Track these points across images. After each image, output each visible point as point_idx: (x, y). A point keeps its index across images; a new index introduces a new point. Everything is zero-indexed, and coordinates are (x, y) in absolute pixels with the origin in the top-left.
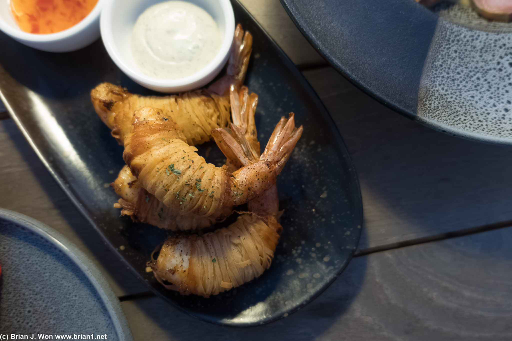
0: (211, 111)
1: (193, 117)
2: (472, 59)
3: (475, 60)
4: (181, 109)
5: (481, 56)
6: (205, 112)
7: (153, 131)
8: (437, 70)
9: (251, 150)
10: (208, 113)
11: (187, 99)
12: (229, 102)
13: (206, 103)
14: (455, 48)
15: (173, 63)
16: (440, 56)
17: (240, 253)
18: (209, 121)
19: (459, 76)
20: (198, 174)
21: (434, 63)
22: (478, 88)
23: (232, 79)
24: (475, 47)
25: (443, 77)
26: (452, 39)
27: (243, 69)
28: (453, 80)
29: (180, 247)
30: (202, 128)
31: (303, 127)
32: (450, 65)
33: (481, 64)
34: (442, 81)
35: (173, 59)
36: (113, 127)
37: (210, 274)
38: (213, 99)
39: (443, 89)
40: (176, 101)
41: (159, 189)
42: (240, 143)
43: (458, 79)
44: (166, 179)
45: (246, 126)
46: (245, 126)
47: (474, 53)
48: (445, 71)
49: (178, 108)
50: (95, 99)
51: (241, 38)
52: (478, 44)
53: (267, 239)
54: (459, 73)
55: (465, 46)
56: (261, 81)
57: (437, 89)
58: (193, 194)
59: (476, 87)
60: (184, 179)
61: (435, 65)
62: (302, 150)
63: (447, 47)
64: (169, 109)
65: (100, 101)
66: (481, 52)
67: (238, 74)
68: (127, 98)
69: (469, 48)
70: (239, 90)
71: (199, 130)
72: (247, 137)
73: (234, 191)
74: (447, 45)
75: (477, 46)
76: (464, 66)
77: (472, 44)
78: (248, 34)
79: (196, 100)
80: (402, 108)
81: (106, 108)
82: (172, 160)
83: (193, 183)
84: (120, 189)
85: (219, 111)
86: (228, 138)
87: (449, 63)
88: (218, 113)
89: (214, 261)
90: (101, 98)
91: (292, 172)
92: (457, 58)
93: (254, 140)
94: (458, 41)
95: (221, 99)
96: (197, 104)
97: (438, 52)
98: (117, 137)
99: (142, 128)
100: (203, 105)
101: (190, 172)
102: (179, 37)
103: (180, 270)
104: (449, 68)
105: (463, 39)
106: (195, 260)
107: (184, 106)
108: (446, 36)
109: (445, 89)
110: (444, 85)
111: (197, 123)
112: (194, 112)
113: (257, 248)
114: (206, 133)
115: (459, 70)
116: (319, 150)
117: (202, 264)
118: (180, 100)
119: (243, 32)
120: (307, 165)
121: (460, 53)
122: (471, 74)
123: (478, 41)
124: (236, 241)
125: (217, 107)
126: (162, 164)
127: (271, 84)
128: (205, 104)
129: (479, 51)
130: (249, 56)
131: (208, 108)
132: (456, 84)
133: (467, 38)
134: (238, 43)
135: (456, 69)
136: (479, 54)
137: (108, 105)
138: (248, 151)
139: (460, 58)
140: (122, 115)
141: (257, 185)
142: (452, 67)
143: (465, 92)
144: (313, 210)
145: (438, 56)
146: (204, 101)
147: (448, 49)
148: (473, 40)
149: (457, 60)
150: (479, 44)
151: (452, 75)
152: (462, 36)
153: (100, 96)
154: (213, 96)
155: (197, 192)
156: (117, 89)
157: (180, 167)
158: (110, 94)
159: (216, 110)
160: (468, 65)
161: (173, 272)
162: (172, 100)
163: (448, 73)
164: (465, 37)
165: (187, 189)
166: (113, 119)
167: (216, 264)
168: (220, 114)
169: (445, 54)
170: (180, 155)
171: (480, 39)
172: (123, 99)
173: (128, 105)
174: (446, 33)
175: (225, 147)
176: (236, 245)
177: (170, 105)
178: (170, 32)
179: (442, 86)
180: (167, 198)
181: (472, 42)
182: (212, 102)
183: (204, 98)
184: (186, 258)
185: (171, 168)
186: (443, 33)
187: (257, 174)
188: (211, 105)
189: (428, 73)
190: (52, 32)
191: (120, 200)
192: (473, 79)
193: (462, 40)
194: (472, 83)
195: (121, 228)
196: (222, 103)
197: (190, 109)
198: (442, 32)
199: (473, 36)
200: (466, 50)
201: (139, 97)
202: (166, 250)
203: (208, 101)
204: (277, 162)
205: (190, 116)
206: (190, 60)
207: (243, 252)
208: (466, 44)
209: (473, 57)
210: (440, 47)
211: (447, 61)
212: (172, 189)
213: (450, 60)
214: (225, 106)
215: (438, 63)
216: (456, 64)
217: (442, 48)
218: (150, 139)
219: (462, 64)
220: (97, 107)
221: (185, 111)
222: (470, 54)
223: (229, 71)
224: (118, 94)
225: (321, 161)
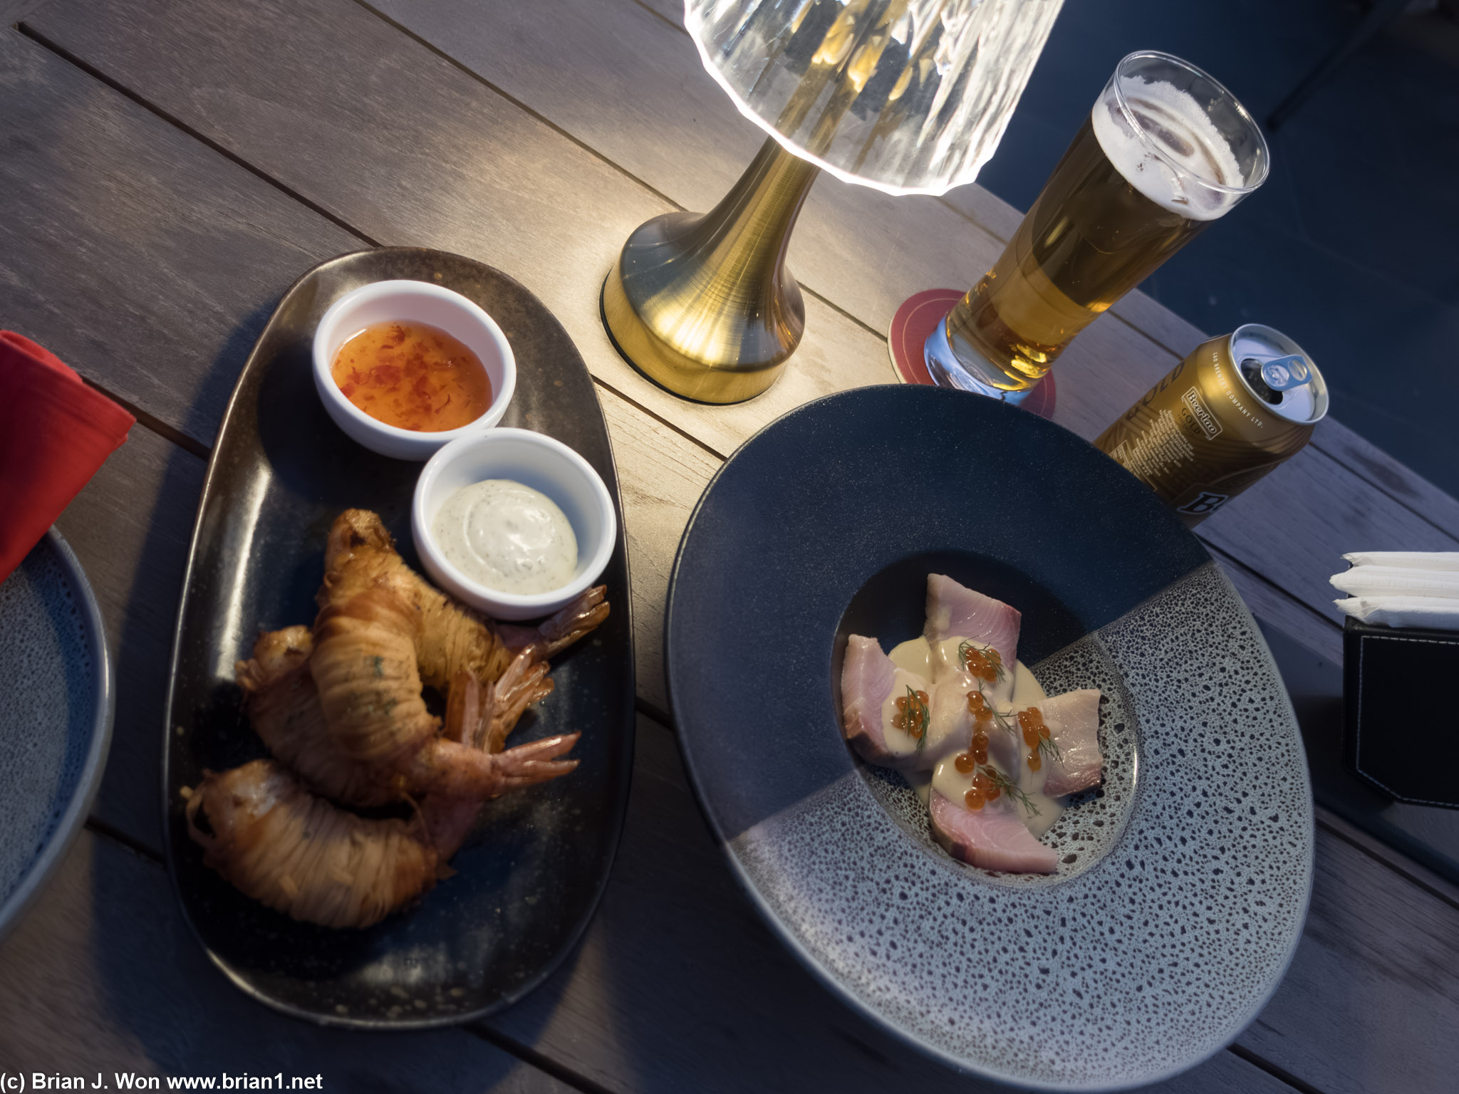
0: (478, 652)
1: (450, 639)
2: (858, 849)
3: (861, 853)
4: (442, 618)
5: (872, 855)
6: (469, 646)
7: (392, 606)
8: (801, 824)
9: (487, 738)
10: (471, 652)
11: (460, 613)
12: (509, 664)
13: (481, 638)
14: (846, 819)
15: (481, 561)
16: (818, 813)
17: (350, 858)
18: (465, 661)
19: (823, 854)
20: (402, 694)
21: (805, 815)
22: (838, 887)
23: (540, 640)
24: (871, 839)
25: (802, 838)
26: (851, 806)
27: (563, 642)
28: (813, 853)
29: (277, 780)
30: (446, 662)
31: (579, 765)
32: (823, 833)
33: (864, 864)
34: (798, 841)
35: (486, 556)
36: (335, 570)
37: (284, 847)
38: (493, 641)
39: (790, 850)
40: (445, 604)
41: (339, 672)
42: (480, 715)
43: (820, 857)
44: (359, 667)
45: (507, 708)
46: (504, 707)
47: (867, 845)
48: (811, 834)
49: (439, 613)
50: (346, 521)
51: (593, 602)
52: (879, 839)
53: (401, 873)
54: (826, 851)
55: (861, 827)
56: (575, 678)
57: (783, 843)
58: (375, 710)
59: (835, 883)
60: (381, 685)
61: (804, 817)
62: (554, 812)
63: (836, 809)
64: (428, 605)
65: (351, 528)
66: (876, 851)
67: (552, 641)
68: (387, 552)
69: (864, 834)
70: (535, 662)
71: (441, 661)
72: (495, 722)
73: (422, 757)
74: (839, 807)
75: (876, 840)
76: (841, 849)
77: (872, 833)
78: (606, 606)
79: (470, 623)
80: (709, 808)
81: (350, 541)
82: (386, 654)
83: (386, 698)
84: (268, 647)
85: (487, 661)
86: (472, 693)
87: (824, 829)
88: (483, 664)
89: (306, 835)
90: (356, 526)
91: (515, 831)
92: (840, 834)
93: (501, 734)
94: (857, 814)
95: (504, 649)
96: (468, 628)
97: (820, 806)
98: (328, 584)
99: (383, 593)
100: (475, 636)
101: (393, 685)
102: (515, 538)
103: (249, 810)
104: (819, 836)
105: (865, 818)
106: (282, 812)
107: (450, 617)
108: (846, 797)
109: (793, 852)
110: (796, 847)
111: (447, 650)
112: (455, 634)
113: (378, 870)
114: (445, 674)
115: (830, 848)
116: (578, 829)
117: (287, 828)
118: (450, 607)
119: (602, 597)
120: (544, 839)
121: (848, 830)
122: (843, 866)
123: (883, 835)
124: (359, 837)
125: (489, 654)
126: (371, 648)
127: (586, 691)
128: (478, 638)
129: (875, 847)
130: (585, 632)
131: (478, 646)
132: (812, 860)
133: (872, 820)
134: (585, 605)
135: (827, 844)
136: (872, 850)
137: (356, 541)
138: (483, 733)
139: (843, 835)
140: (362, 564)
141: (457, 778)
142: (824, 837)
143: (817, 877)
144: (499, 910)
145: (816, 811)
146: (480, 633)
147: (836, 813)
148: (877, 828)
149: (837, 836)
150: (881, 839)
151: (816, 844)
152: (867, 813)
153: (356, 522)
154: (497, 637)
155: (380, 713)
156: (383, 532)
157: (388, 669)
158: (371, 530)
159: (485, 657)
160: (847, 852)
161: (238, 803)
162: (442, 599)
163: (813, 840)
164: (869, 817)
165: (373, 698)
166: (346, 560)
167: (305, 843)
168: (486, 666)
169: (828, 816)
170: (401, 656)
171: (886, 835)
172: (379, 550)
173: (380, 560)
174: (848, 794)
175: (456, 706)
176: (354, 843)
177: (434, 602)
178: (511, 526)
179: (792, 846)
180: (338, 690)
181: (873, 830)
182: (489, 643)
183: (483, 629)
184: (272, 801)
185: (377, 661)
186: (845, 791)
187: (470, 764)
188: (484, 644)
189: (787, 818)
190: (364, 410)
191: (252, 661)
192: (839, 871)
193: (862, 817)
194: (834, 874)
195: (203, 706)
196: (501, 655)
197: (453, 627)
198: (845, 788)
199: (880, 824)
200: (858, 833)
201: (403, 563)
202: (257, 767)
203: (486, 638)
204: (509, 775)
205: (447, 635)
206: (506, 575)
207: (356, 860)
208: (864, 825)
209: (861, 849)
210: (828, 803)
211: (825, 825)
212: (354, 685)
213: (828, 827)
214: (500, 662)
215: (808, 818)
216: (833, 838)
217: (829, 806)
218: (382, 611)
219: (840, 844)
220: (339, 531)
221: (445, 623)
222: (860, 842)
223: (543, 628)
224: (380, 538)
225: (567, 847)
